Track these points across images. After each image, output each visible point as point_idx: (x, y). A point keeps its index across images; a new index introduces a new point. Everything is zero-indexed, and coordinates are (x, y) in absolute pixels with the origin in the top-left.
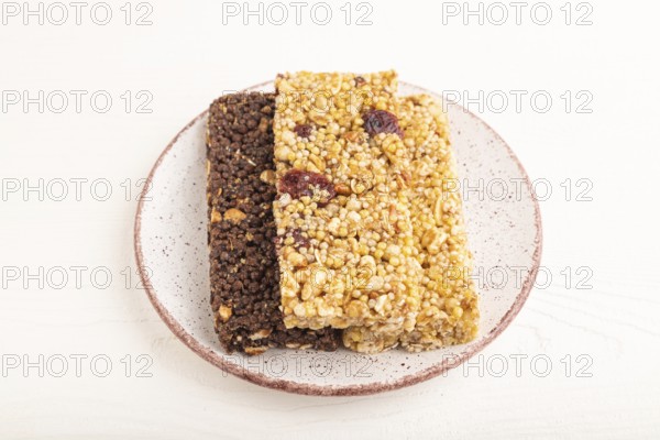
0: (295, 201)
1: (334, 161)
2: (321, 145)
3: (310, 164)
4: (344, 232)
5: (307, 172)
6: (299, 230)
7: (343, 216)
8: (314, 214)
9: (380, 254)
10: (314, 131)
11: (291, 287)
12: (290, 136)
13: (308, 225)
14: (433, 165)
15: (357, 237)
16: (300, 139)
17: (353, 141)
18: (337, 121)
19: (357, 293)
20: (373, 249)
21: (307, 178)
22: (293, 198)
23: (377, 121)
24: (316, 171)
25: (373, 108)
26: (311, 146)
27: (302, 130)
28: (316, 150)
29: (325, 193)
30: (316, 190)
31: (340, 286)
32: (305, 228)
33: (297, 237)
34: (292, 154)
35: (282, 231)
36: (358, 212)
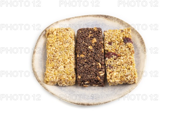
0: (109, 59)
1: (117, 49)
2: (114, 46)
3: (112, 51)
4: (120, 64)
5: (111, 52)
6: (110, 65)
7: (119, 61)
8: (113, 61)
9: (128, 68)
10: (112, 43)
11: (109, 77)
12: (107, 45)
13: (112, 64)
14: (69, 45)
15: (123, 65)
16: (109, 45)
17: (121, 45)
18: (117, 41)
19: (123, 76)
20: (126, 67)
21: (111, 54)
22: (109, 58)
23: (127, 40)
24: (113, 52)
25: (126, 37)
26: (112, 47)
27: (110, 43)
28: (113, 47)
29: (116, 56)
30: (114, 56)
31: (120, 75)
32: (111, 64)
33: (110, 66)
34: (108, 49)
35: (106, 66)
36: (123, 60)
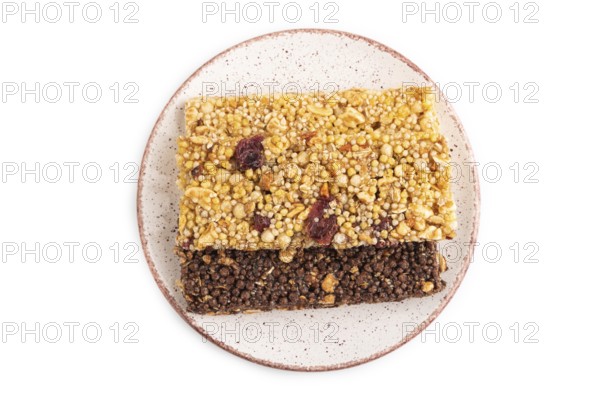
0: (343, 229)
1: (296, 196)
2: (278, 207)
3: (300, 217)
4: (374, 190)
5: (309, 220)
6: (373, 226)
7: (357, 190)
8: (357, 215)
9: (392, 161)
10: (263, 214)
11: (434, 234)
12: (268, 236)
13: (367, 219)
15: (378, 178)
16: (272, 226)
17: (273, 180)
18: (249, 193)
19: (433, 180)
20: (388, 166)
21: (316, 220)
22: (339, 231)
23: (248, 156)
24: (307, 212)
25: (232, 159)
26: (280, 217)
27: (260, 223)
28: (284, 212)
29: (333, 204)
30: (328, 212)
31: (430, 194)
32: (370, 222)
33: (381, 227)
34: (291, 233)
35: (375, 241)
36: (350, 178)
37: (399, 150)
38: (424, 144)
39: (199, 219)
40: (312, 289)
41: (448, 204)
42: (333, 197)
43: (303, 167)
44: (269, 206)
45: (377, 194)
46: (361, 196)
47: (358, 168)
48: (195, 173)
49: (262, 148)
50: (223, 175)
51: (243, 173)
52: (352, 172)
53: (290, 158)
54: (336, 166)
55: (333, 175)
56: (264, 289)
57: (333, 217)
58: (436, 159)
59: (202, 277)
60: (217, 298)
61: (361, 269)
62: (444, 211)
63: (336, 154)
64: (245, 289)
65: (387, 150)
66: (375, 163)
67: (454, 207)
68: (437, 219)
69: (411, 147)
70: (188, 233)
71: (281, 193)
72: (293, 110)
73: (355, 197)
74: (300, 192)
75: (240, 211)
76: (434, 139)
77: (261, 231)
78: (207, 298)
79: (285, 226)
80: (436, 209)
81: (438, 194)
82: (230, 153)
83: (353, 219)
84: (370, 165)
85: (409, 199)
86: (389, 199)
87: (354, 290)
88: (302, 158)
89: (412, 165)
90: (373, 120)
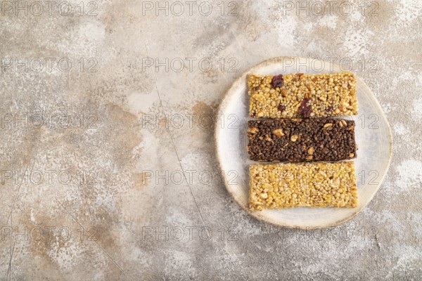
0: (314, 111)
1: (295, 98)
2: (288, 102)
3: (297, 106)
4: (326, 96)
5: (300, 107)
6: (326, 110)
7: (319, 96)
8: (319, 105)
9: (333, 85)
10: (283, 105)
12: (285, 113)
13: (323, 107)
15: (328, 91)
16: (286, 109)
17: (287, 92)
18: (277, 97)
19: (349, 92)
20: (331, 86)
21: (303, 107)
22: (312, 112)
24: (300, 104)
25: (271, 83)
26: (289, 106)
28: (291, 104)
29: (310, 101)
30: (308, 104)
31: (348, 97)
32: (325, 108)
33: (329, 110)
34: (293, 112)
35: (326, 116)
36: (316, 91)
37: (336, 80)
38: (346, 78)
39: (258, 106)
40: (303, 153)
41: (355, 101)
42: (310, 99)
43: (298, 87)
44: (285, 102)
45: (327, 98)
46: (321, 98)
47: (320, 87)
48: (256, 88)
49: (282, 79)
50: (268, 90)
51: (275, 89)
52: (317, 89)
53: (293, 84)
54: (311, 87)
55: (310, 90)
56: (284, 152)
57: (310, 106)
58: (351, 84)
59: (259, 145)
60: (265, 154)
61: (325, 146)
62: (354, 104)
63: (311, 82)
64: (276, 151)
65: (332, 80)
66: (327, 85)
67: (357, 103)
68: (351, 107)
69: (341, 79)
70: (253, 112)
71: (290, 97)
72: (296, 171)
73: (318, 99)
74: (297, 96)
75: (274, 104)
76: (349, 75)
77: (282, 111)
78: (261, 154)
79: (291, 109)
80: (350, 103)
81: (351, 97)
82: (270, 81)
83: (318, 107)
84: (325, 86)
85: (340, 100)
86: (332, 100)
87: (321, 154)
88: (298, 83)
89: (341, 86)
90: (330, 176)
